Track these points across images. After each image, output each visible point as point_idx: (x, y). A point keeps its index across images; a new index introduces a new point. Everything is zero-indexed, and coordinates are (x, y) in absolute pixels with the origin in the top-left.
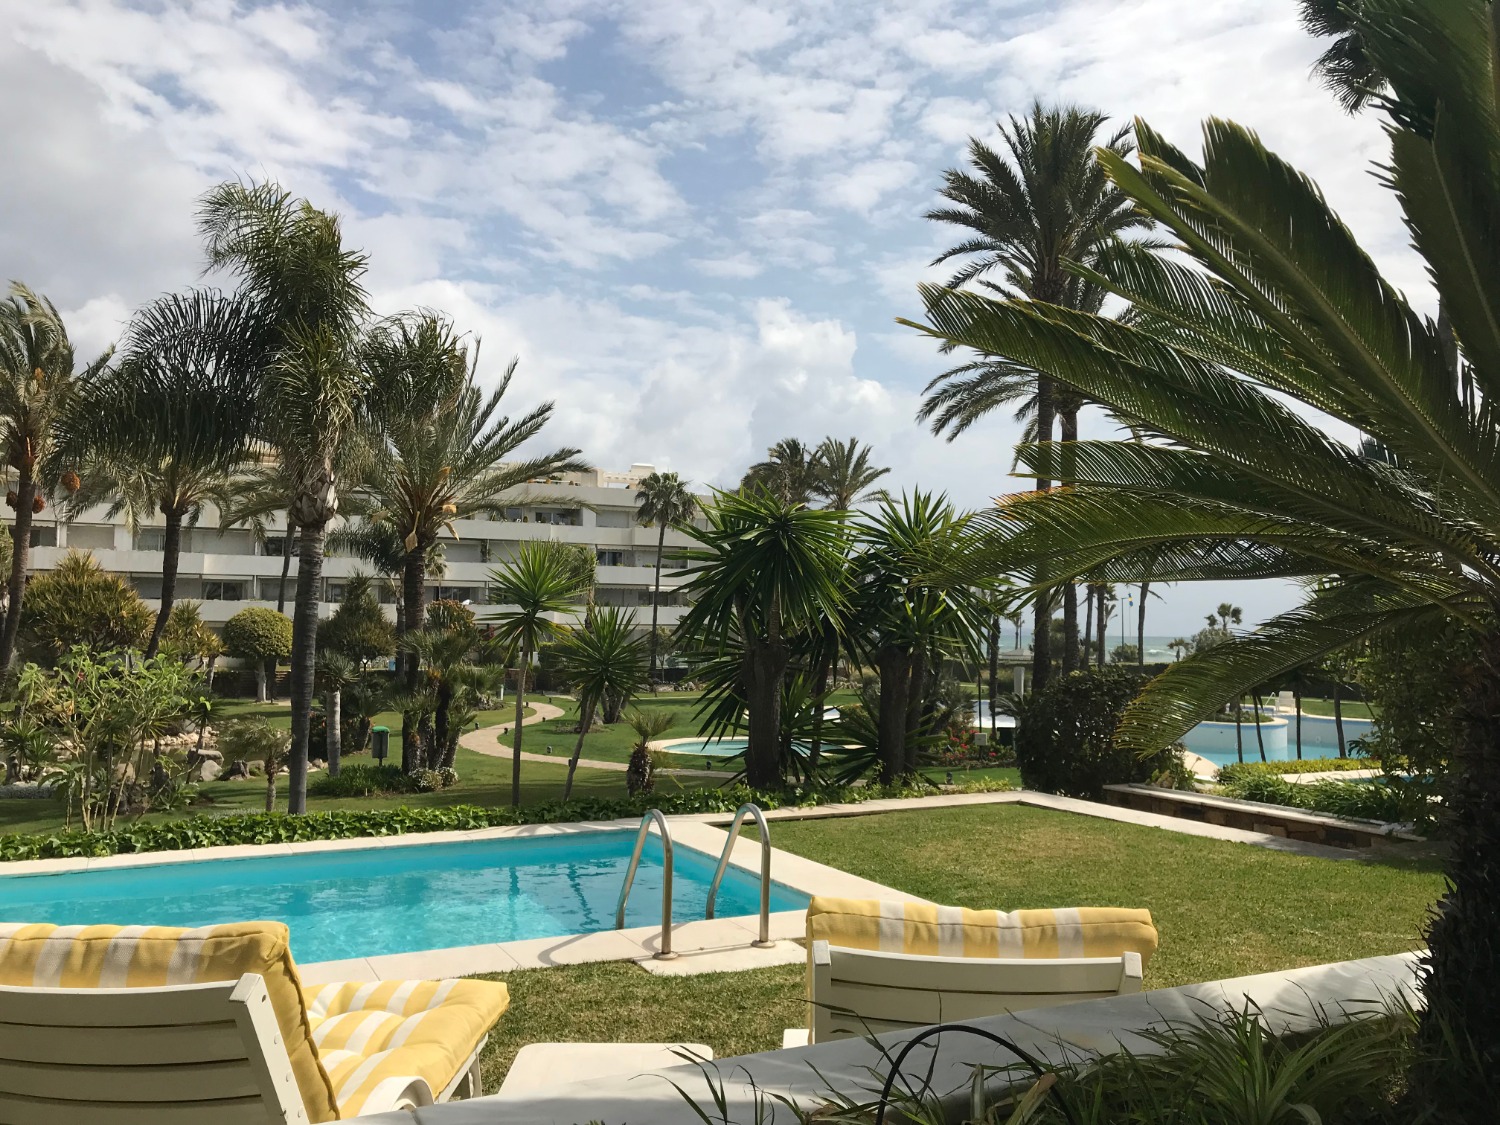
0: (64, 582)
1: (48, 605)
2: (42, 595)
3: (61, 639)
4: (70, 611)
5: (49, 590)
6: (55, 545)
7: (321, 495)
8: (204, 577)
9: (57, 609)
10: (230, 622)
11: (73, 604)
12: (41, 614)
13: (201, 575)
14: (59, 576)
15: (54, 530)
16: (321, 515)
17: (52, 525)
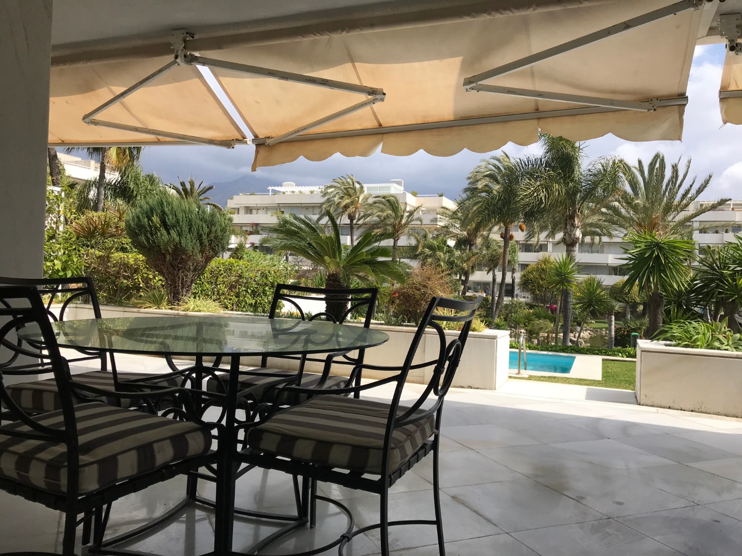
0: (540, 266)
1: (534, 276)
2: (531, 272)
3: (538, 291)
4: (542, 279)
5: (534, 271)
6: (547, 251)
7: (573, 232)
8: (609, 265)
9: (537, 278)
10: (613, 286)
11: (543, 276)
12: (531, 280)
13: (607, 264)
14: (538, 265)
15: (547, 245)
16: (573, 241)
17: (546, 243)
